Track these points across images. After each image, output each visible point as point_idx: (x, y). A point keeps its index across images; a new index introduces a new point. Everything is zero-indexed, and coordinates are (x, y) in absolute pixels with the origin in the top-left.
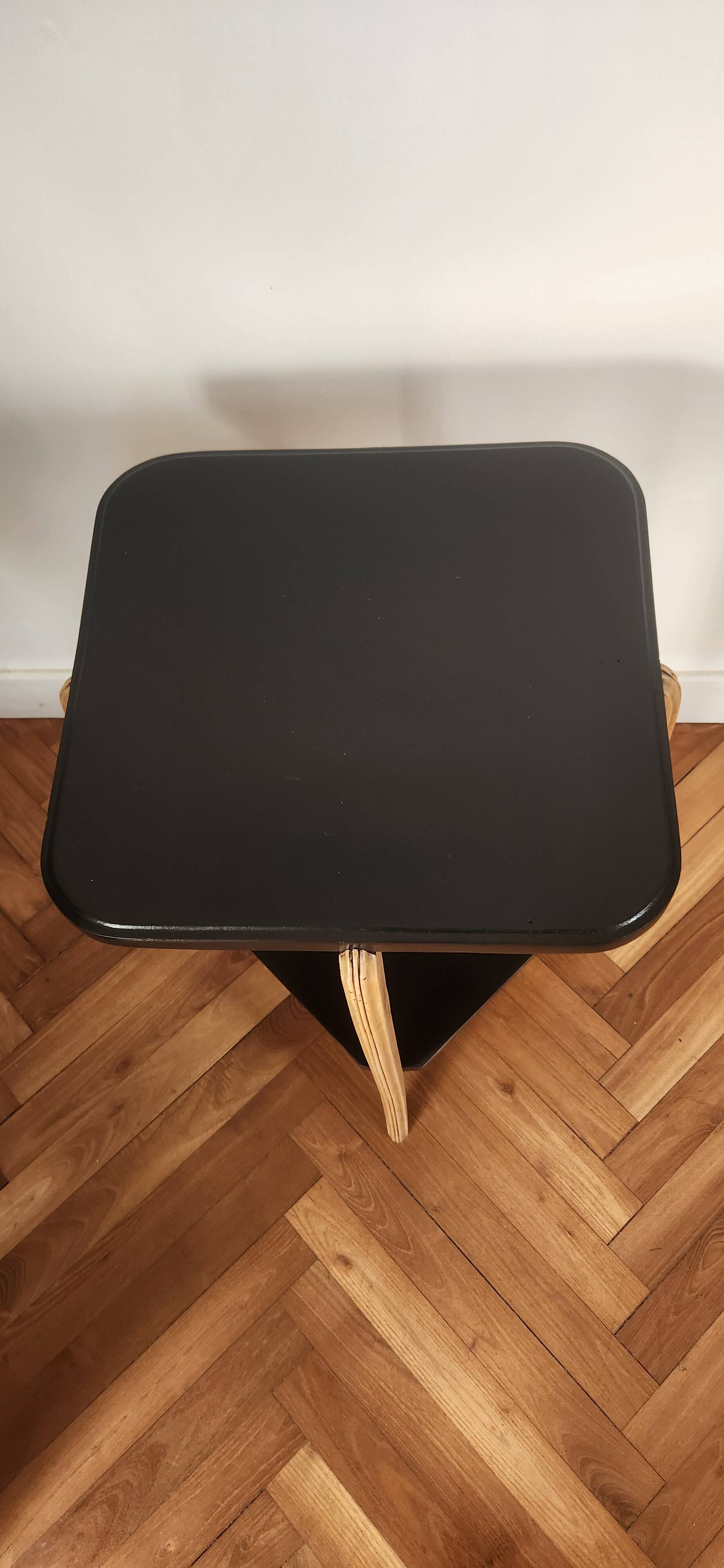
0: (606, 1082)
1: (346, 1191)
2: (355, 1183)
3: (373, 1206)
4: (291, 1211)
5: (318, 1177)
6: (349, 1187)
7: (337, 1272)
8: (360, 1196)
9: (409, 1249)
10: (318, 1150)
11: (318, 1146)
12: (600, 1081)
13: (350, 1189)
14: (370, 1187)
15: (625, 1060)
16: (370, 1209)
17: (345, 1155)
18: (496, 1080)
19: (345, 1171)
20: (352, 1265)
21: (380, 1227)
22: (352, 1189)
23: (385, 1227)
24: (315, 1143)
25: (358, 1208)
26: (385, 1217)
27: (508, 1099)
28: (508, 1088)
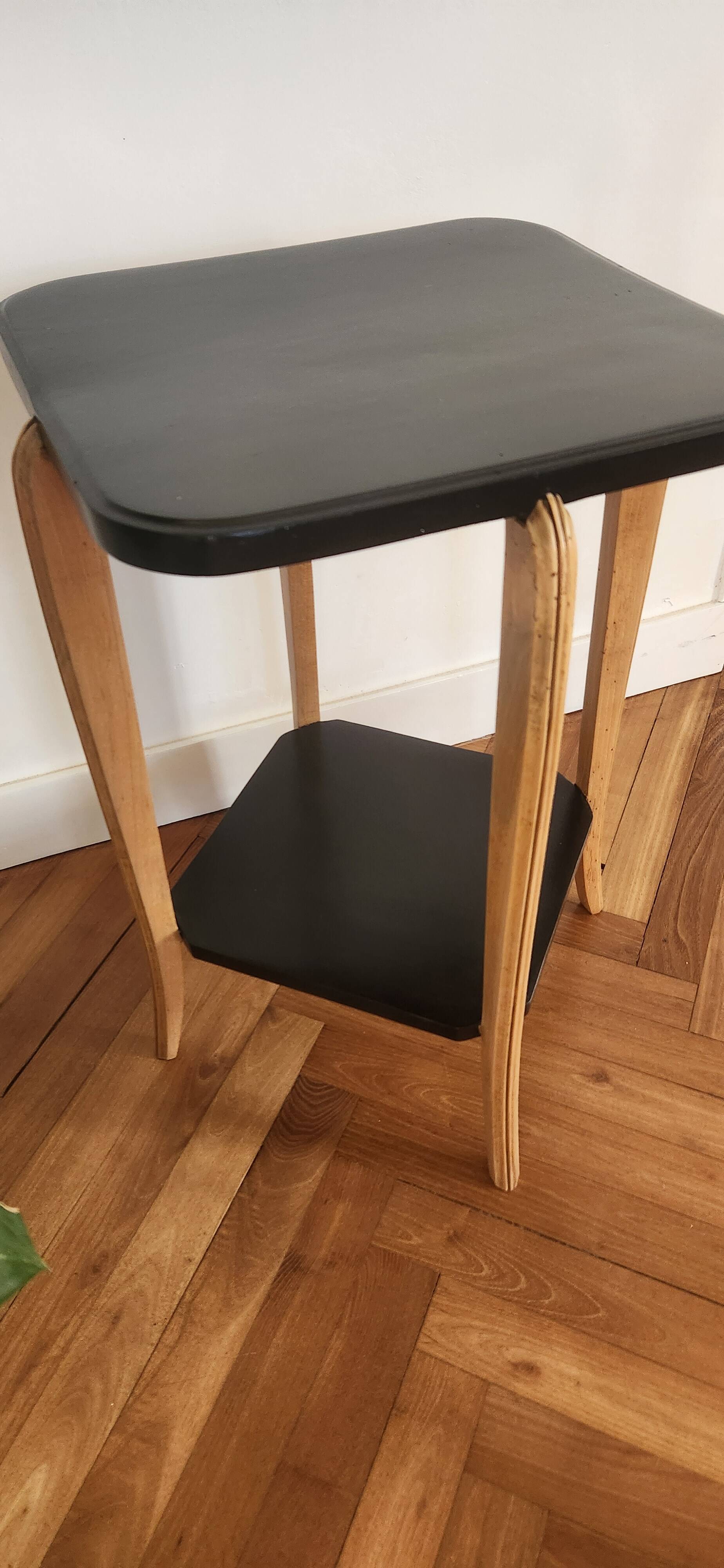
0: (697, 1028)
1: (480, 1278)
2: (486, 1263)
3: (523, 1279)
4: (423, 1338)
5: (435, 1279)
6: (481, 1271)
7: (522, 1388)
8: (501, 1276)
9: (597, 1310)
10: (420, 1246)
11: (416, 1240)
12: (691, 1030)
13: (484, 1273)
14: (507, 1259)
15: (701, 1001)
16: (523, 1284)
17: (455, 1234)
18: (582, 1074)
19: (466, 1255)
20: (537, 1368)
21: (547, 1302)
22: (486, 1271)
23: (552, 1298)
24: (409, 1238)
25: (505, 1293)
26: (546, 1286)
27: (607, 1087)
28: (601, 1077)
